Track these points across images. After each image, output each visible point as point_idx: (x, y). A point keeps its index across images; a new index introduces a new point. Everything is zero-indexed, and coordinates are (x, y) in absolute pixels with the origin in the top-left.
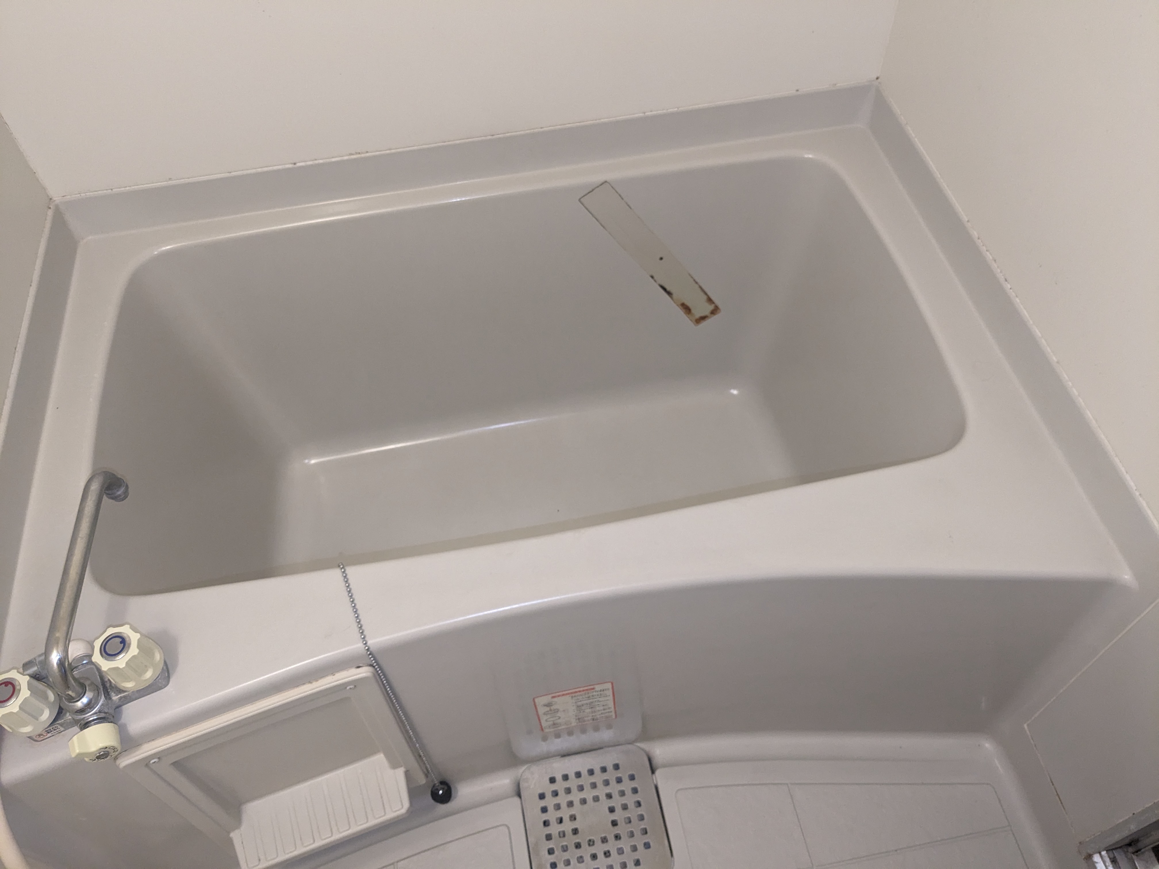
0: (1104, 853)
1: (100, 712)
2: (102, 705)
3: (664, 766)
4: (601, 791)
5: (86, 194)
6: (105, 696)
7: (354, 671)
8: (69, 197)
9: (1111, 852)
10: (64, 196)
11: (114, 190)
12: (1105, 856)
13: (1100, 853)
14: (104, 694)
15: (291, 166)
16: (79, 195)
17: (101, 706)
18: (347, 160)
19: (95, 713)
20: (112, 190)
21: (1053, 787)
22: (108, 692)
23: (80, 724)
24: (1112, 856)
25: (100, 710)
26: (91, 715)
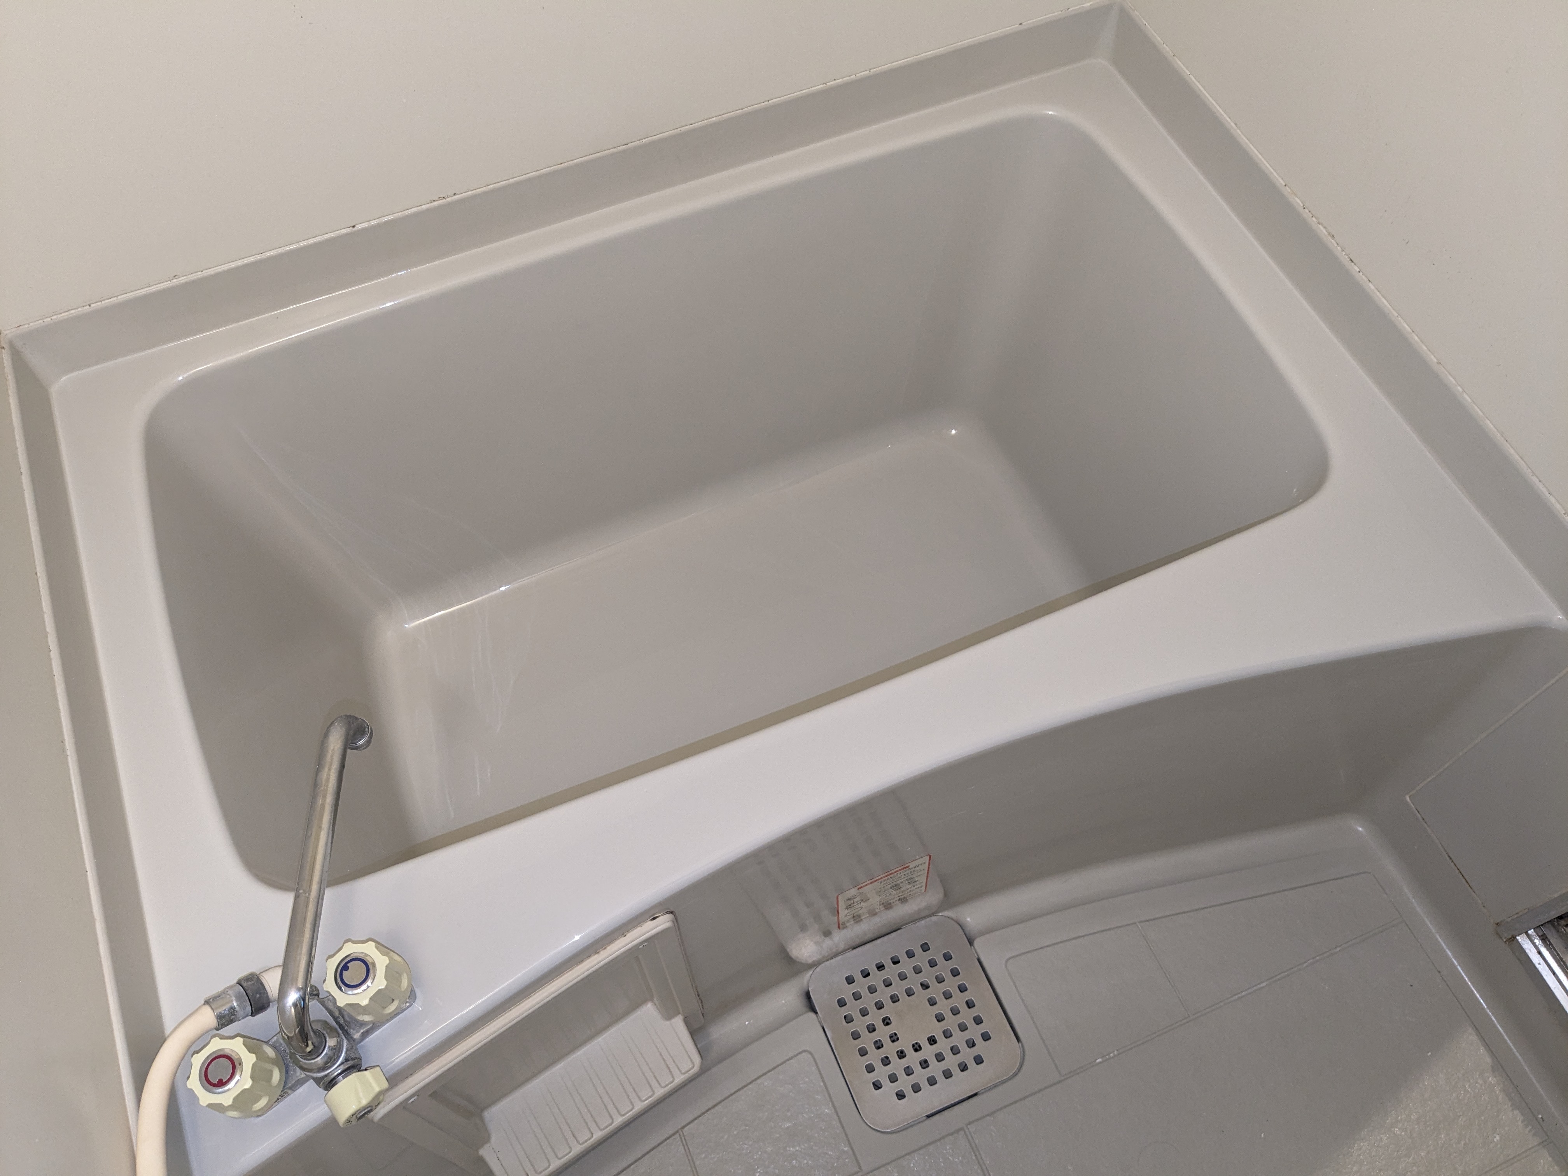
0: (1531, 932)
1: (346, 1060)
2: (347, 1050)
3: (982, 933)
4: (914, 981)
5: (52, 318)
6: (345, 1037)
7: (649, 925)
8: (26, 326)
9: (1538, 929)
10: (19, 327)
11: (92, 305)
12: (1534, 935)
13: (1526, 933)
14: (344, 1035)
15: (349, 230)
16: (41, 321)
17: (346, 1053)
18: (427, 210)
19: (342, 1063)
20: (90, 306)
21: (1452, 863)
22: (346, 1031)
23: (324, 1083)
24: (1541, 934)
25: (346, 1057)
26: (335, 1069)
